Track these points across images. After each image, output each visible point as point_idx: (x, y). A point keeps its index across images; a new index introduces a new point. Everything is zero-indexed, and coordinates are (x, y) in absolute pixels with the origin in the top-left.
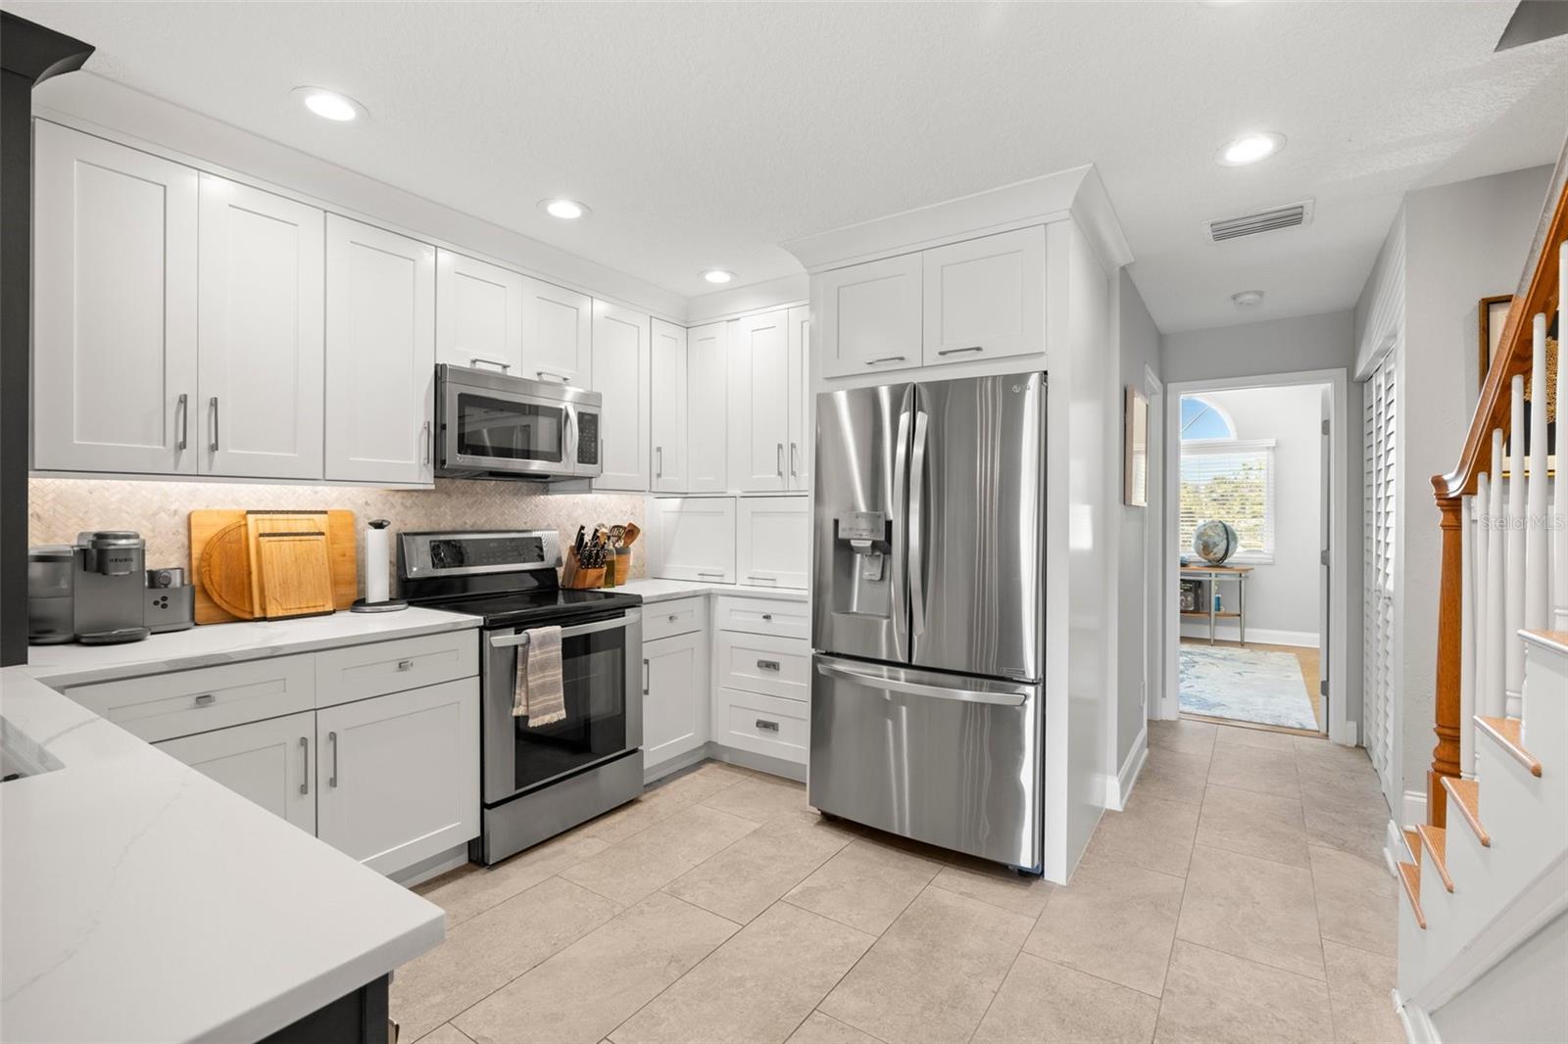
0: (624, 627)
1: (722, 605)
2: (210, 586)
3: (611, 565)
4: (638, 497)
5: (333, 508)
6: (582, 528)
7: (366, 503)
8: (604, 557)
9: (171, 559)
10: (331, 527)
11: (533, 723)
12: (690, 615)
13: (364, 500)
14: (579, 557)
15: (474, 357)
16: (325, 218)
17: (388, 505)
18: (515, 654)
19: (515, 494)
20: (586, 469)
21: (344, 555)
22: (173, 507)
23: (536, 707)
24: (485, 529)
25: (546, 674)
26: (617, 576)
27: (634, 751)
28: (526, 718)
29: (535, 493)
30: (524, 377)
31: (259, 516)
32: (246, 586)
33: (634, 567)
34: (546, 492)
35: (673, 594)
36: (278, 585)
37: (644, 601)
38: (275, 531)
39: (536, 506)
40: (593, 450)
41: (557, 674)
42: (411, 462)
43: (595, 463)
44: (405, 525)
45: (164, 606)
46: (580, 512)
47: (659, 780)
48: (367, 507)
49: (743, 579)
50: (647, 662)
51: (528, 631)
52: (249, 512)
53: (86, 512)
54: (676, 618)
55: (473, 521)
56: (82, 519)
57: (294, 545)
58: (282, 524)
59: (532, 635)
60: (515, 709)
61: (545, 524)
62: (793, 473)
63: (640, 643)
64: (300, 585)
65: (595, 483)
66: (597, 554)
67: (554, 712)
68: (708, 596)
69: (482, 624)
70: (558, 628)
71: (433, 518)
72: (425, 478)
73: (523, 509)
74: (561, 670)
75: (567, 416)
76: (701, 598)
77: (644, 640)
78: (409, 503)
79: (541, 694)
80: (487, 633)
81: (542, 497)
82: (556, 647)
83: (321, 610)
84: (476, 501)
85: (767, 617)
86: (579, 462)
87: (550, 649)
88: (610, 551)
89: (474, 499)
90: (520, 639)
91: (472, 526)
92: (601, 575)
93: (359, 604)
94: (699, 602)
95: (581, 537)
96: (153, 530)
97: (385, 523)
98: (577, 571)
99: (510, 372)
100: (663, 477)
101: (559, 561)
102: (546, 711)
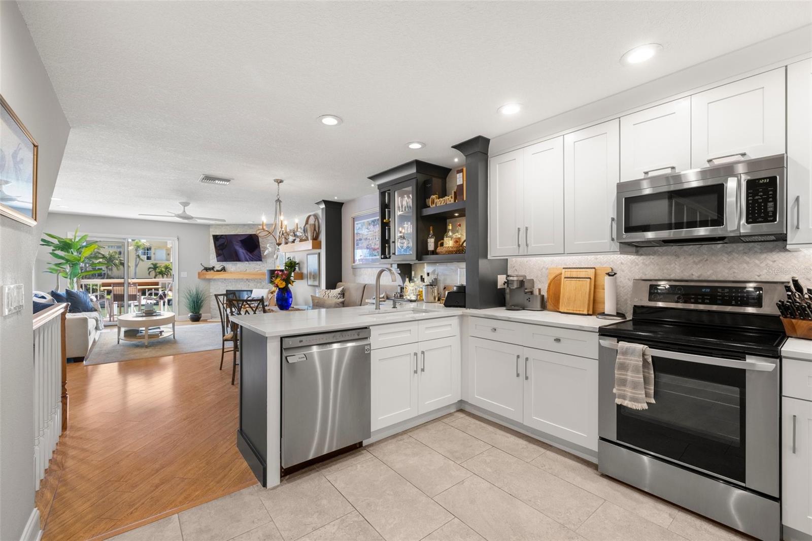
0: (744, 370)
2: (549, 296)
15: (645, 171)
22: (546, 267)
31: (566, 270)
37: (783, 354)
38: (571, 276)
40: (770, 209)
42: (605, 241)
50: (794, 419)
52: (564, 268)
64: (575, 300)
69: (597, 331)
86: (748, 223)
89: (699, 259)
99: (677, 170)
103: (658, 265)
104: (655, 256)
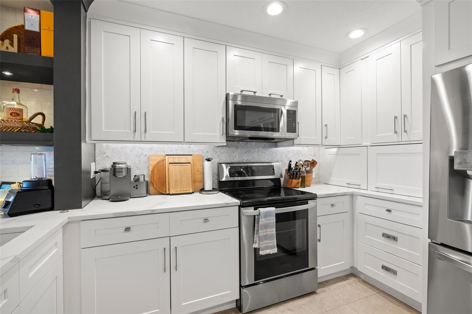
0: (308, 209)
1: (359, 201)
2: (153, 181)
3: (303, 178)
4: (317, 148)
5: (196, 154)
6: (290, 161)
7: (207, 151)
8: (300, 174)
9: (145, 171)
10: (193, 160)
11: (262, 253)
12: (343, 204)
13: (206, 151)
14: (289, 174)
15: (241, 90)
16: (184, 40)
17: (215, 152)
18: (255, 220)
19: (263, 148)
20: (291, 135)
21: (198, 171)
22: (145, 154)
23: (263, 246)
24: (251, 162)
25: (268, 230)
26: (306, 183)
27: (313, 269)
28: (259, 249)
29: (271, 147)
30: (263, 96)
31: (169, 157)
32: (165, 182)
33: (315, 178)
34: (276, 146)
35: (333, 194)
36: (174, 182)
37: (318, 197)
38: (174, 162)
39: (272, 152)
40: (294, 126)
41: (273, 231)
42: (217, 134)
43: (295, 132)
44: (221, 160)
45: (137, 188)
46: (291, 154)
47: (326, 282)
48: (207, 153)
49: (372, 187)
50: (319, 226)
51: (260, 209)
52: (166, 155)
53: (121, 155)
54: (335, 205)
55: (247, 158)
56: (119, 157)
57: (180, 167)
58: (177, 159)
59: (261, 211)
60: (254, 245)
61: (276, 160)
62: (405, 131)
63: (316, 217)
64: (181, 182)
65: (296, 142)
66: (297, 173)
67: (271, 249)
68: (352, 196)
69: (239, 204)
70: (273, 209)
71: (231, 157)
72: (223, 141)
73: (267, 154)
74: (275, 229)
75: (282, 112)
76: (349, 196)
77: (318, 216)
78: (222, 151)
79: (266, 240)
80: (242, 209)
81: (275, 149)
82: (272, 218)
83: (188, 192)
84: (247, 151)
85: (389, 211)
86: (287, 132)
87: (269, 219)
88: (303, 172)
89: (247, 150)
90: (256, 212)
91: (246, 160)
92: (299, 182)
93: (202, 190)
94: (347, 198)
95: (290, 165)
96: (139, 161)
97: (210, 159)
98: (288, 181)
99: (257, 94)
100: (328, 138)
101: (281, 175)
102: (267, 248)
103: (228, 153)
104: (226, 148)
